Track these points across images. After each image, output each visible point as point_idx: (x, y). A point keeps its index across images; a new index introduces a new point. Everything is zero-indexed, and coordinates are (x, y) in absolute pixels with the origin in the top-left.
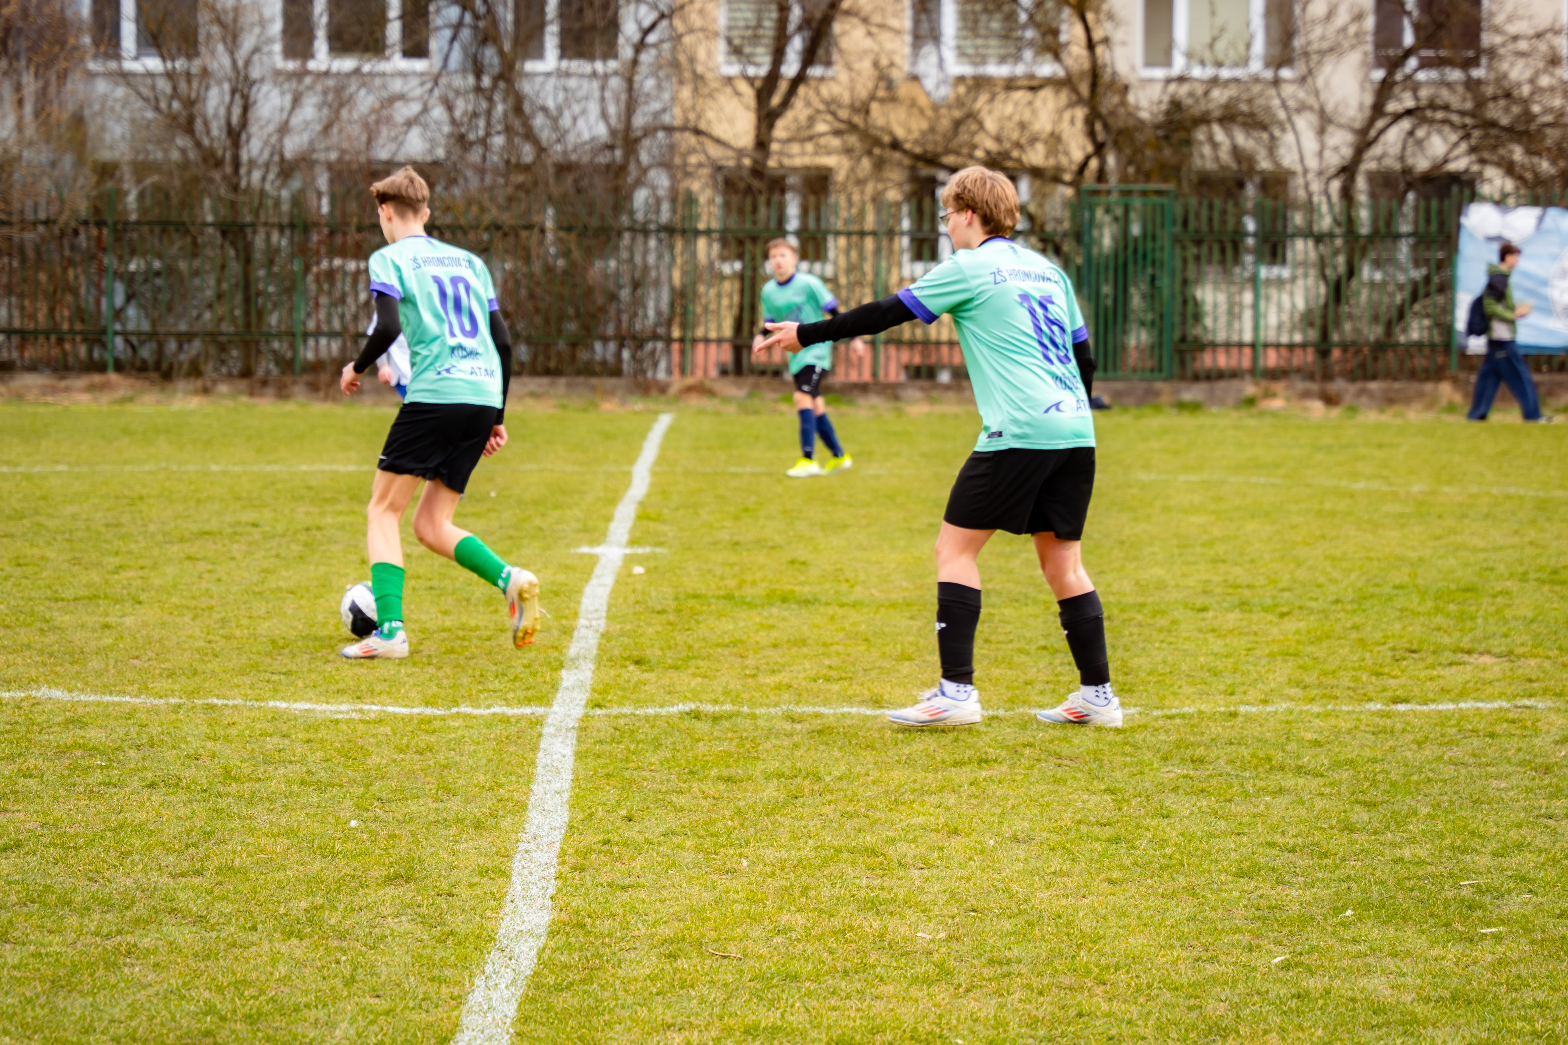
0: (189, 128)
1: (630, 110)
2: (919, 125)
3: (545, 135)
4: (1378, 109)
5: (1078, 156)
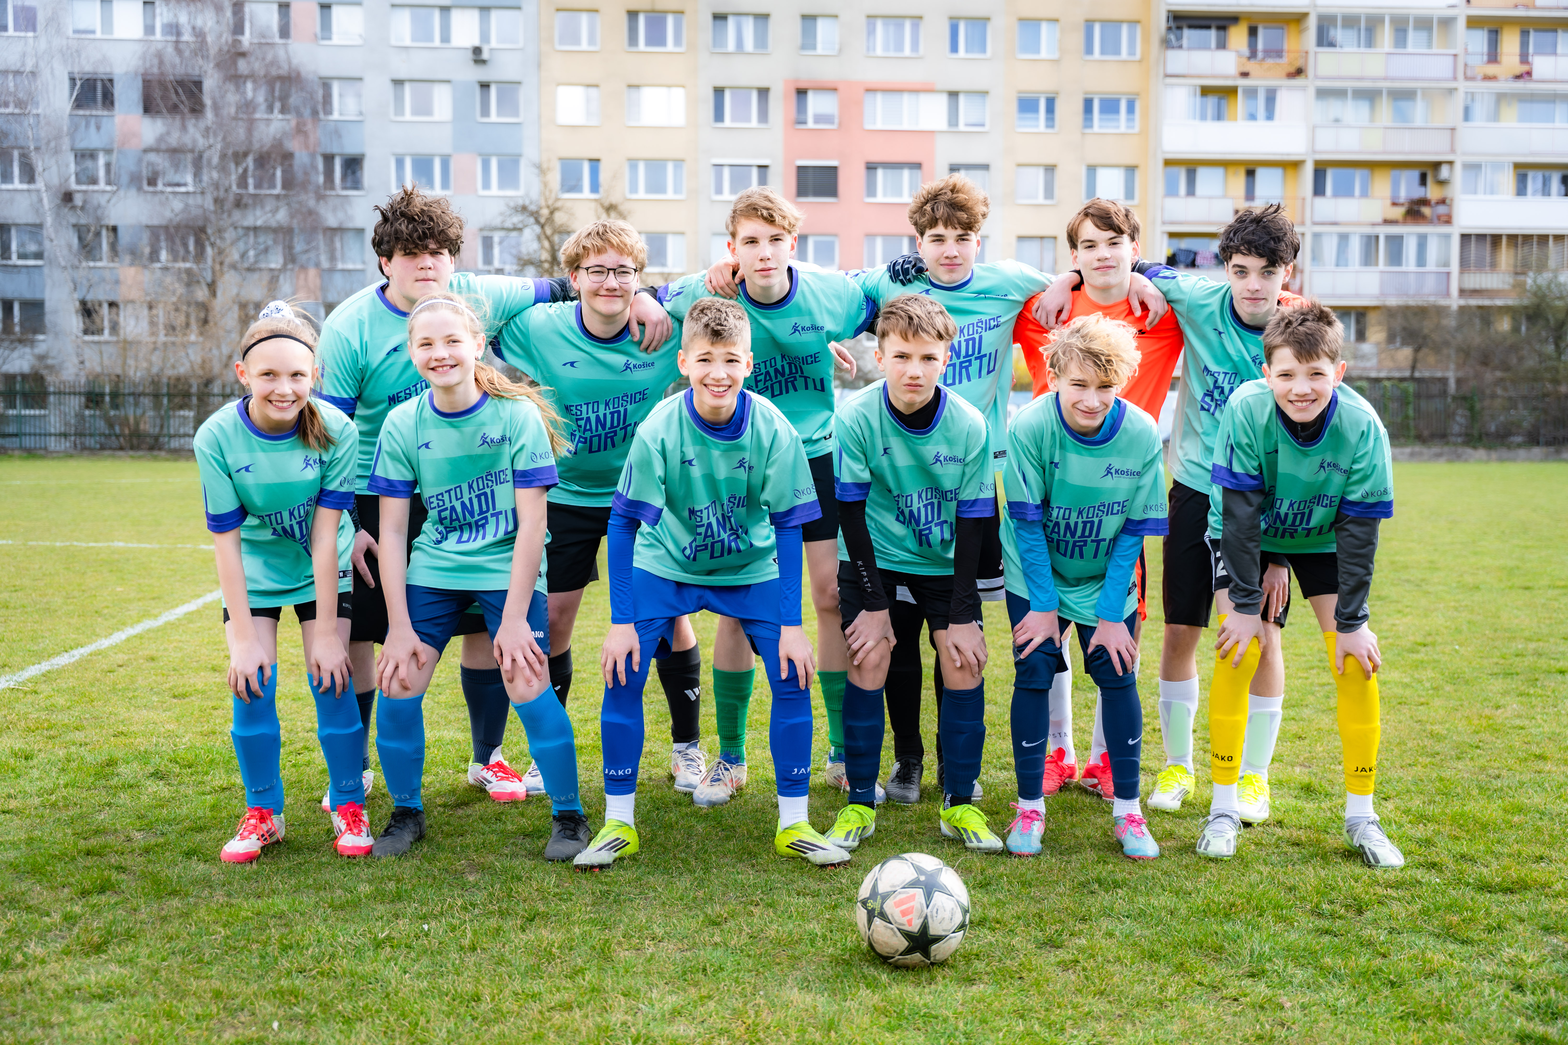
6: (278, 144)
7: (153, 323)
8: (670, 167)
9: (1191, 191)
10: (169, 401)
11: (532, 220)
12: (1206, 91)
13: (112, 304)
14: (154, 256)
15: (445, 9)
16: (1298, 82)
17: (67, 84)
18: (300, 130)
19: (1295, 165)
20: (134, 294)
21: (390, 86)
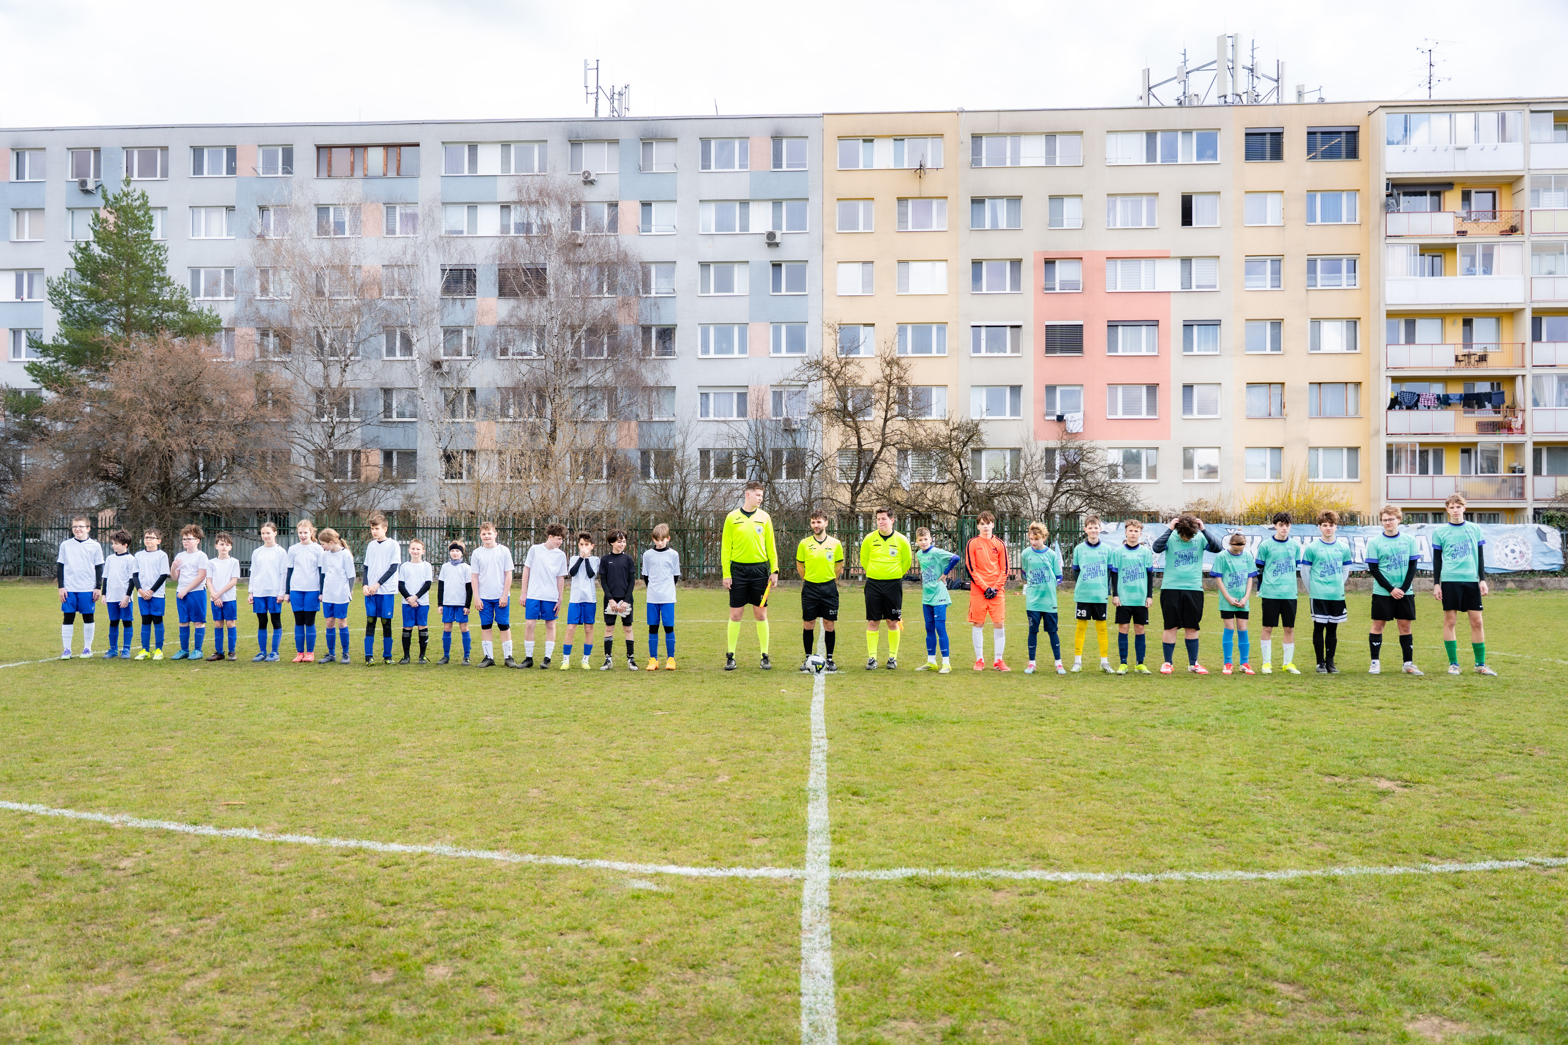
0: (666, 498)
1: (810, 492)
2: (905, 496)
3: (783, 501)
4: (1056, 491)
5: (958, 507)
6: (607, 316)
7: (501, 466)
8: (934, 329)
9: (1410, 339)
10: (514, 533)
11: (825, 373)
12: (1425, 250)
13: (469, 452)
14: (504, 414)
15: (745, 203)
16: (1514, 238)
17: (440, 272)
18: (625, 304)
19: (1513, 314)
20: (487, 444)
21: (698, 268)
